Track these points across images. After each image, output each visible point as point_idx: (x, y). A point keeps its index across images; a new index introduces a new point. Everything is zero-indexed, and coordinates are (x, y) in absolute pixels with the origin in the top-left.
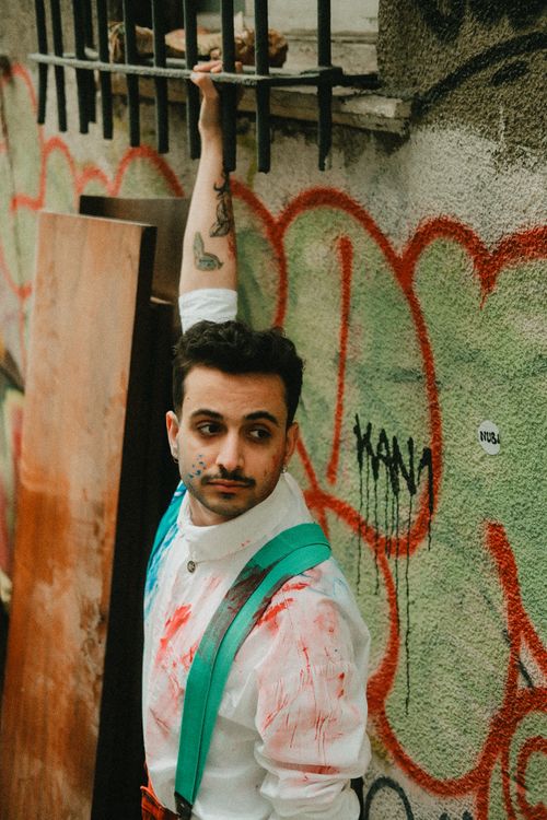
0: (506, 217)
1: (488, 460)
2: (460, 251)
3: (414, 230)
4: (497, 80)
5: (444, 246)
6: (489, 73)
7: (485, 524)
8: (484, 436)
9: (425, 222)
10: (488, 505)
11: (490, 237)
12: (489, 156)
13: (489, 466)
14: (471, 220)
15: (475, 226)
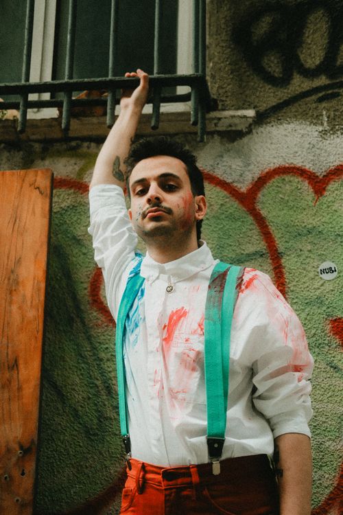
0: (332, 158)
1: (327, 284)
2: (296, 180)
3: (257, 175)
4: (321, 100)
5: (284, 179)
6: (314, 97)
7: (328, 322)
8: (323, 271)
9: (267, 170)
10: (329, 310)
11: (320, 170)
12: (317, 133)
13: (329, 287)
14: (304, 164)
15: (309, 166)
